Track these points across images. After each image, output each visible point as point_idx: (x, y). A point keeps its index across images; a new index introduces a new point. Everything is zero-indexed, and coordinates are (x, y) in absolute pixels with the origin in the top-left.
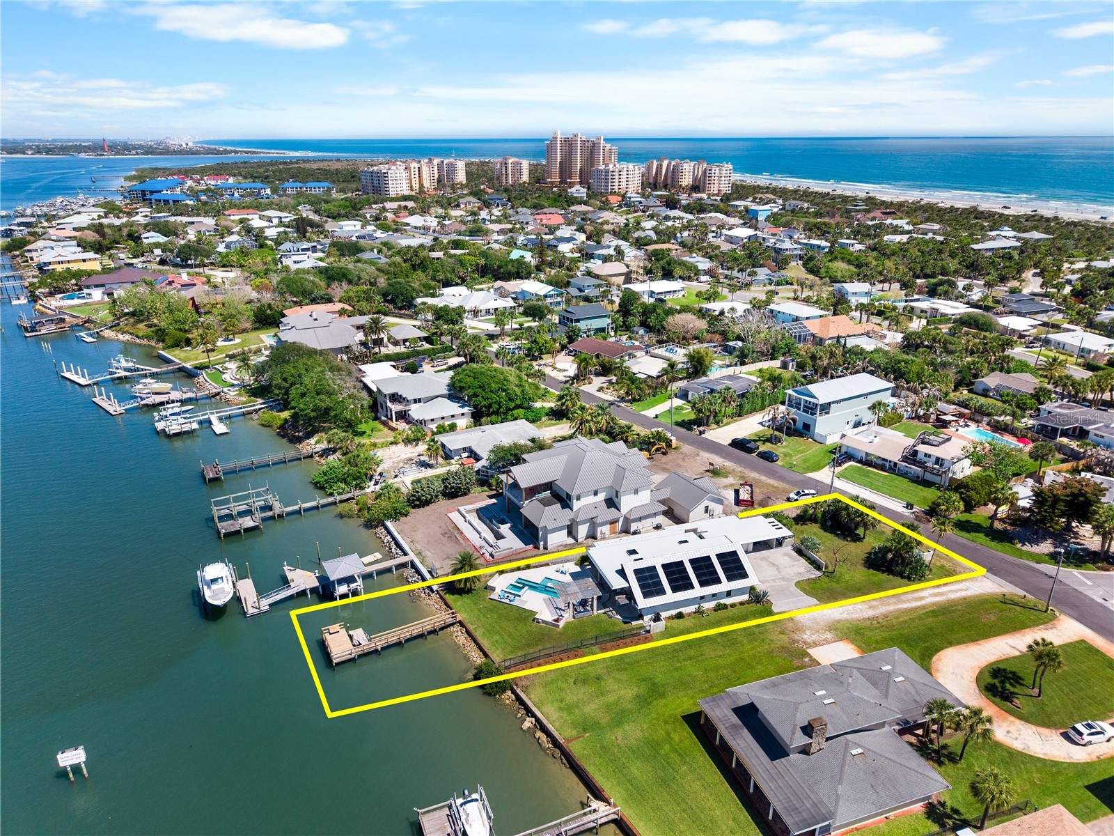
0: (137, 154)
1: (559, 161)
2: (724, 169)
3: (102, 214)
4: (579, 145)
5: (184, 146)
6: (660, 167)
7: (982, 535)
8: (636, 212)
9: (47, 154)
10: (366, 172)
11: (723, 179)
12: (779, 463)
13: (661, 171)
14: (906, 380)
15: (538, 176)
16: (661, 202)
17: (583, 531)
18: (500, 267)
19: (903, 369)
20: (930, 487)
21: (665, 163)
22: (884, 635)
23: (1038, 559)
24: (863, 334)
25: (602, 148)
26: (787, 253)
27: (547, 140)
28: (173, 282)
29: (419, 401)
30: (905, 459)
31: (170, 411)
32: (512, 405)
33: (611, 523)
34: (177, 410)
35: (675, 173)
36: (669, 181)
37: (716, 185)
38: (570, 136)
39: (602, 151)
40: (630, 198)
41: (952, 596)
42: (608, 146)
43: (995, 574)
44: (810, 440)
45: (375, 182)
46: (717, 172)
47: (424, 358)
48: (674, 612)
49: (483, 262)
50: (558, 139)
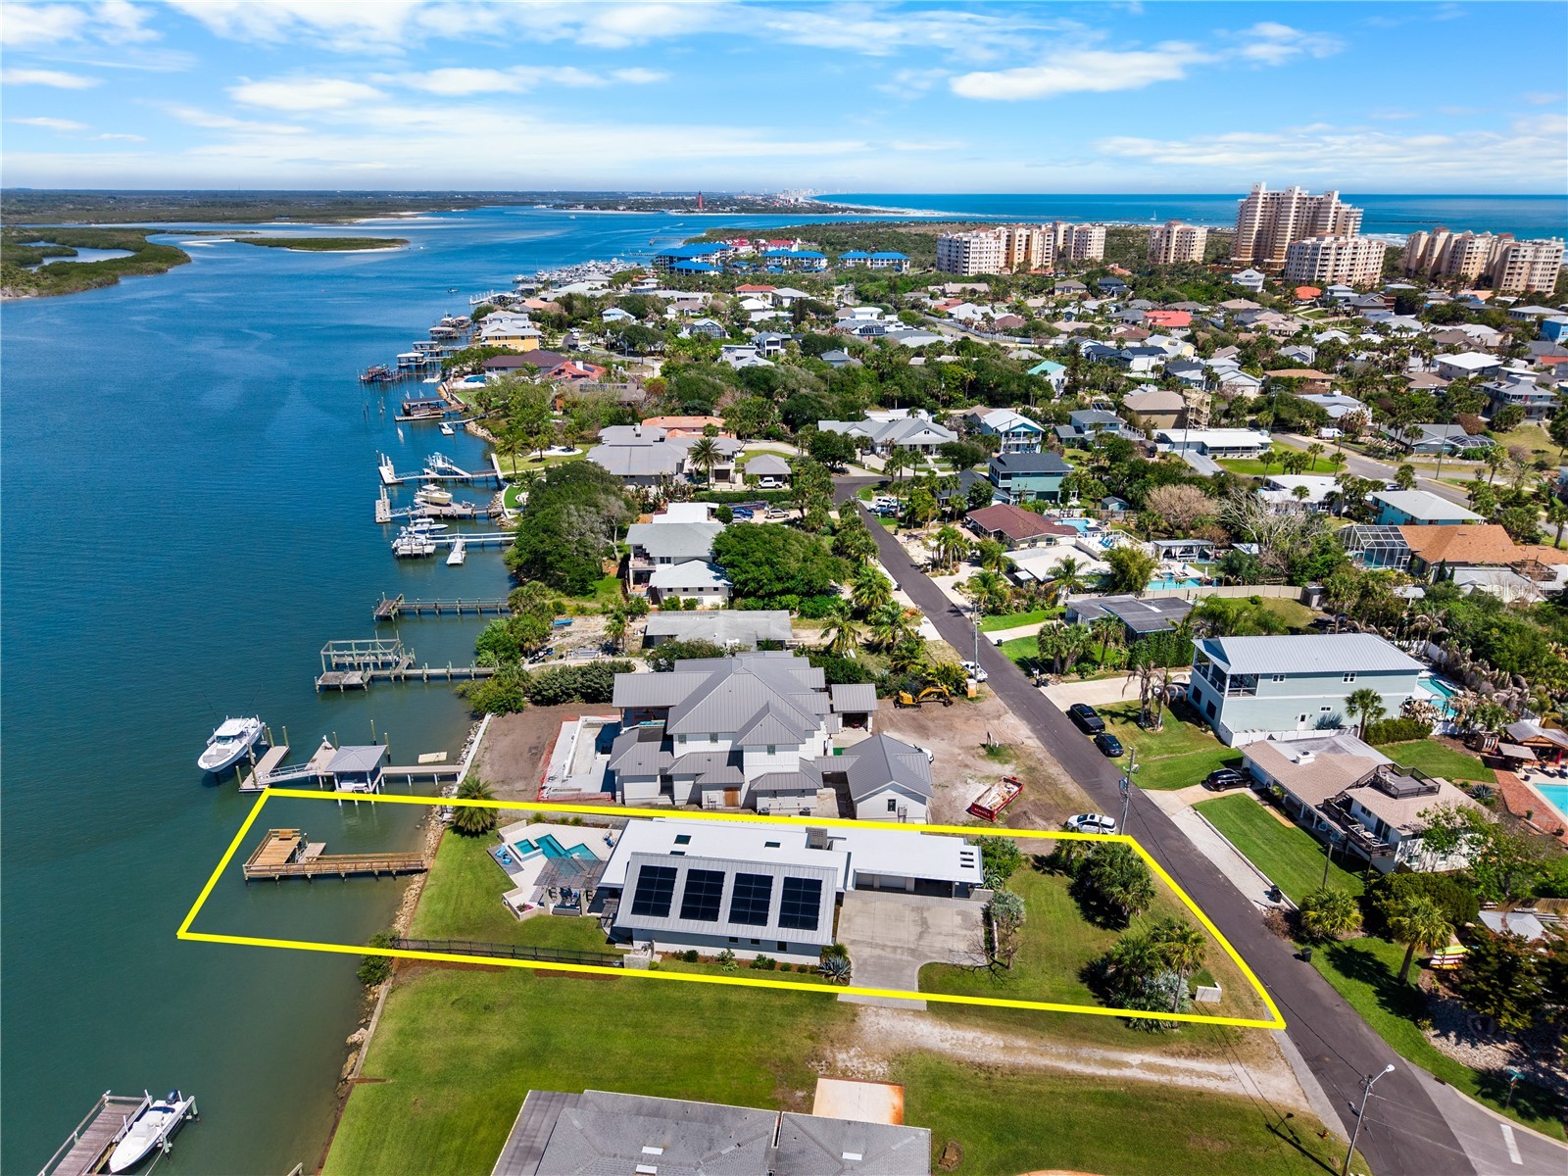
0: (731, 211)
1: (1256, 229)
2: (1544, 249)
3: (606, 283)
4: (1294, 205)
5: (792, 201)
6: (1432, 242)
7: (1369, 989)
8: (1336, 314)
9: (638, 210)
10: (944, 240)
11: (1540, 266)
12: (1119, 761)
13: (1432, 250)
14: (1490, 662)
15: (1220, 254)
16: (1386, 301)
17: (683, 790)
18: (998, 385)
19: (1492, 641)
20: (1350, 871)
21: (1442, 237)
22: (974, 1102)
23: (1445, 1072)
24: (1506, 565)
25: (1332, 210)
26: (1517, 403)
27: (1243, 196)
28: (564, 371)
29: (669, 561)
30: (1327, 807)
31: (419, 527)
32: (778, 586)
33: (727, 789)
34: (425, 527)
35: (1456, 253)
36: (1444, 267)
37: (1524, 277)
38: (1281, 192)
39: (1332, 215)
40: (1332, 292)
41: (1183, 1081)
42: (1346, 207)
43: (1315, 1071)
44: (1211, 733)
45: (953, 254)
46: (1530, 254)
47: (764, 505)
48: (685, 948)
49: (972, 376)
50: (1261, 196)
